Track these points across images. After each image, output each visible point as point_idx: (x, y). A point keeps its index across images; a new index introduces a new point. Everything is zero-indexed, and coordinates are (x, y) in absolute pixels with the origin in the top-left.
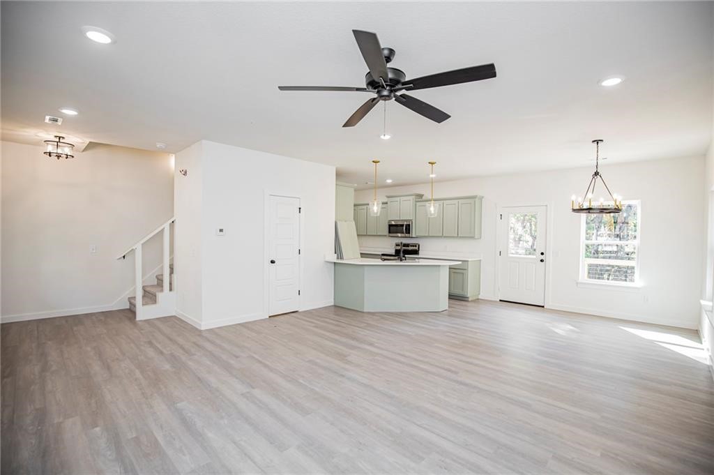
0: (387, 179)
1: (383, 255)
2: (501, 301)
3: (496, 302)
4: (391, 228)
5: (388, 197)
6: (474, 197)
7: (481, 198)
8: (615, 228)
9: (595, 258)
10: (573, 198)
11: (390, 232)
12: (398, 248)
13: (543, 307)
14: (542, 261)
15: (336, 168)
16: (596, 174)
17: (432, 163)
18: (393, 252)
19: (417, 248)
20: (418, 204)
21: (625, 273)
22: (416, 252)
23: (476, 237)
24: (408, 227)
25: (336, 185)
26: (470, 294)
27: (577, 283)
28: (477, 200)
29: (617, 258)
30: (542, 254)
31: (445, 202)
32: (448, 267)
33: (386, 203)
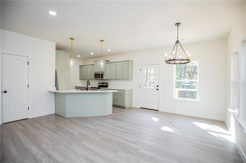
0: (91, 53)
1: (92, 88)
2: (141, 108)
3: (139, 108)
4: (96, 75)
5: (95, 62)
6: (129, 61)
7: (132, 61)
8: (190, 78)
9: (183, 88)
10: (166, 55)
11: (95, 78)
12: (100, 85)
13: (158, 111)
14: (157, 89)
15: (56, 43)
16: (178, 42)
17: (102, 41)
18: (97, 86)
19: (107, 85)
20: (106, 64)
21: (193, 95)
22: (107, 86)
23: (130, 79)
24: (102, 75)
25: (56, 52)
26: (127, 105)
27: (172, 100)
28: (130, 62)
29: (190, 88)
30: (158, 86)
31: (117, 63)
32: (112, 93)
33: (94, 65)
